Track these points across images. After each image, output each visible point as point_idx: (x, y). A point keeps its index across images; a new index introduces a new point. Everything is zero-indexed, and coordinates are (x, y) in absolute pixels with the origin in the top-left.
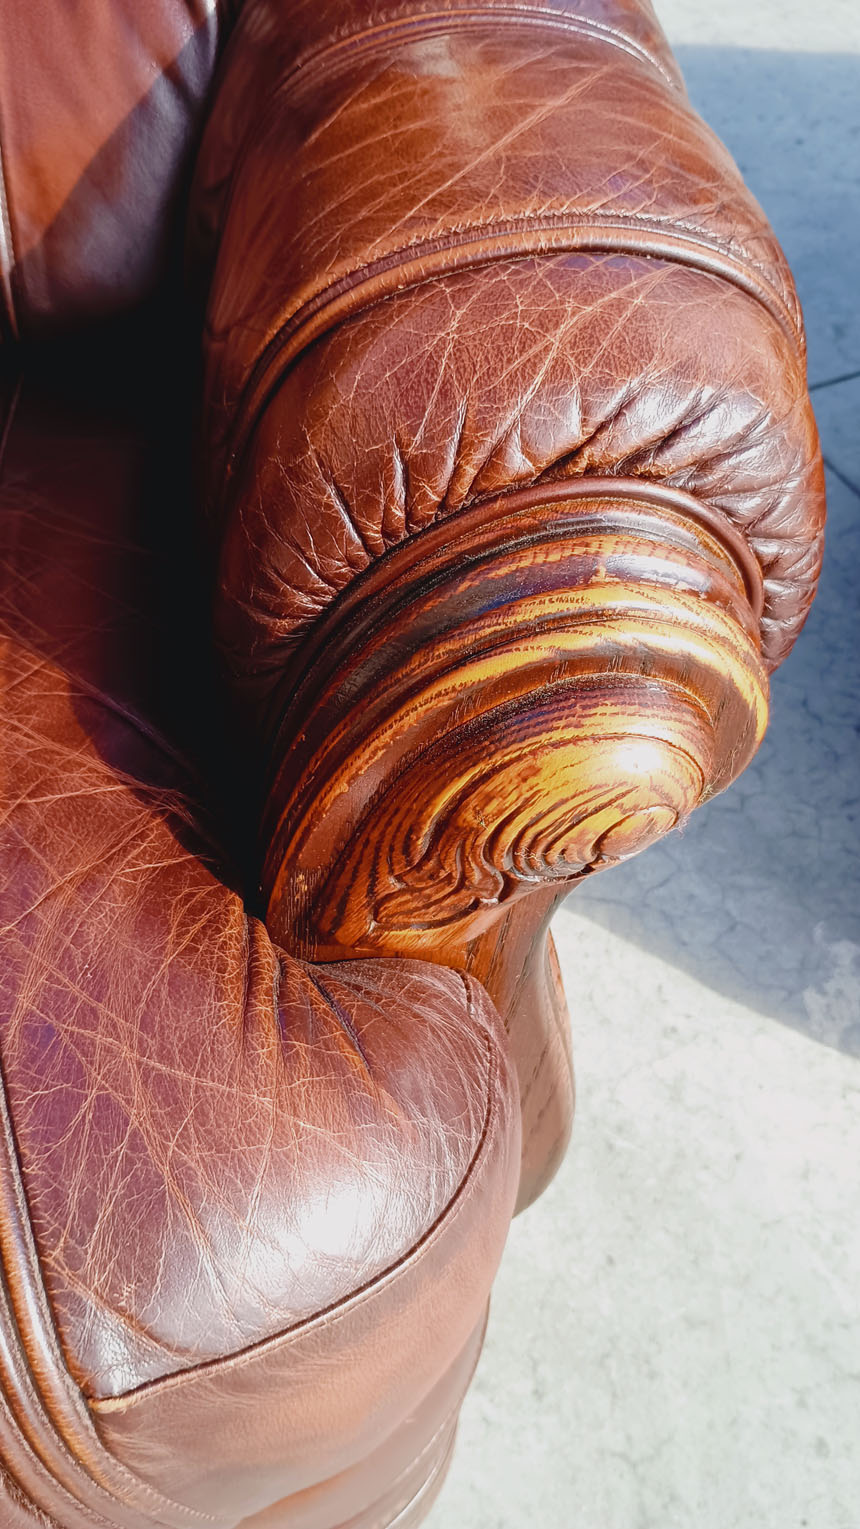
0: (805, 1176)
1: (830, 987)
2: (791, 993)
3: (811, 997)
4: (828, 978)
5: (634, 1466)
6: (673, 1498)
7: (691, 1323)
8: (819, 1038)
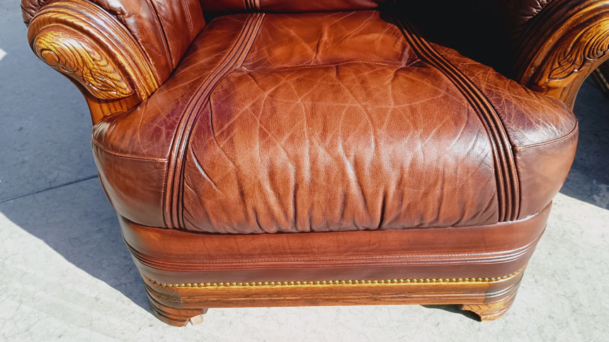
0: (603, 236)
1: (601, 194)
2: (589, 196)
3: (595, 197)
4: (599, 192)
5: (568, 298)
6: (581, 305)
7: (577, 268)
8: (600, 206)
